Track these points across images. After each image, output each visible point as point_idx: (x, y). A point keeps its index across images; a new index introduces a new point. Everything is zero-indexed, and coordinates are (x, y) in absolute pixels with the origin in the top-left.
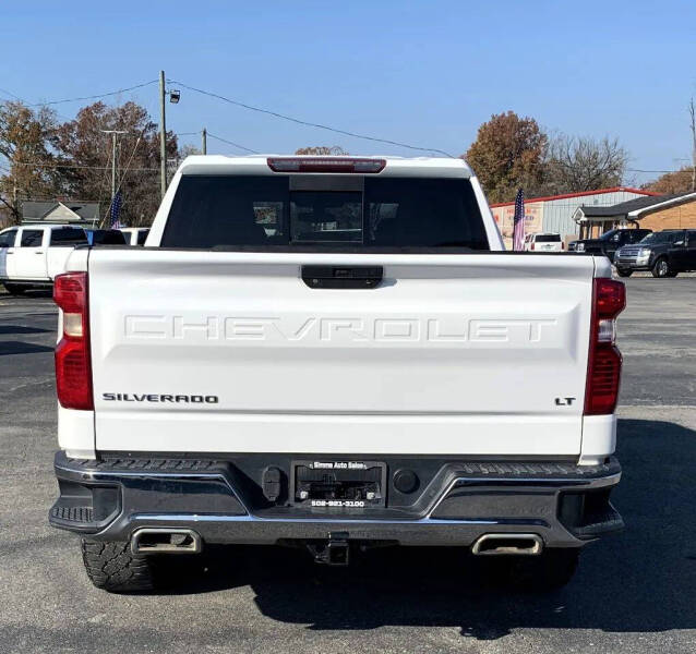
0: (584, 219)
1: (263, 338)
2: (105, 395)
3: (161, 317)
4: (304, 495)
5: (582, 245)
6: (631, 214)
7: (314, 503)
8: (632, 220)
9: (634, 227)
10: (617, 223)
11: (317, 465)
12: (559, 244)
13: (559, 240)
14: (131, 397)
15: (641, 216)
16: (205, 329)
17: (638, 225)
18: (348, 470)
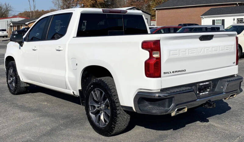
0: (12, 25)
1: (195, 54)
2: (164, 73)
3: (176, 50)
4: (198, 92)
5: (17, 32)
6: (26, 23)
7: (201, 94)
8: (26, 25)
9: (27, 27)
10: (21, 26)
11: (201, 84)
12: (6, 32)
13: (6, 31)
14: (169, 72)
15: (29, 24)
16: (185, 52)
17: (28, 26)
18: (206, 85)
